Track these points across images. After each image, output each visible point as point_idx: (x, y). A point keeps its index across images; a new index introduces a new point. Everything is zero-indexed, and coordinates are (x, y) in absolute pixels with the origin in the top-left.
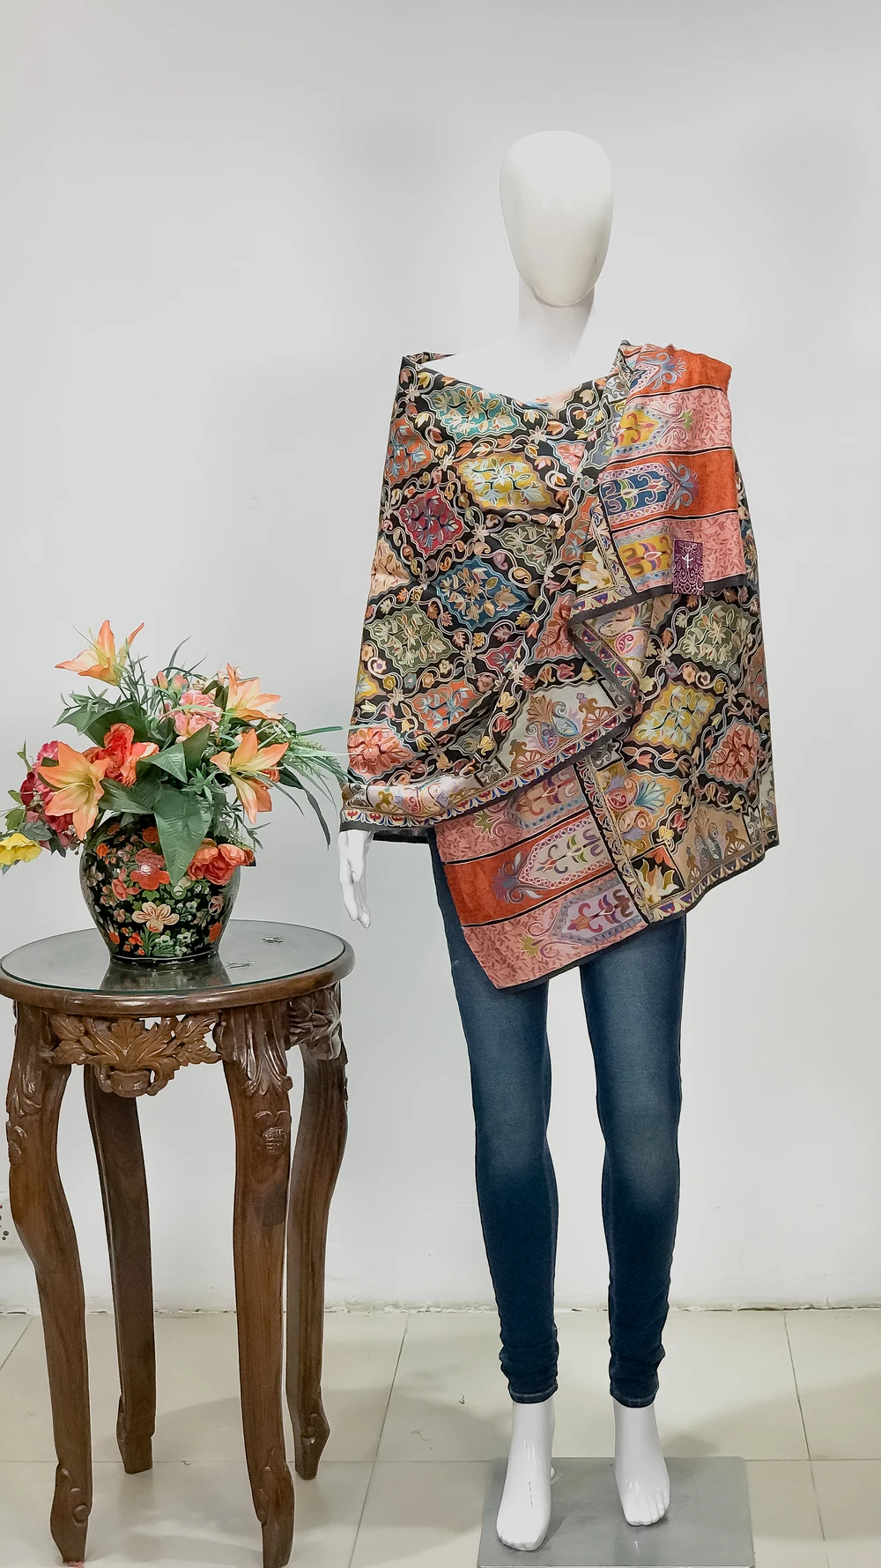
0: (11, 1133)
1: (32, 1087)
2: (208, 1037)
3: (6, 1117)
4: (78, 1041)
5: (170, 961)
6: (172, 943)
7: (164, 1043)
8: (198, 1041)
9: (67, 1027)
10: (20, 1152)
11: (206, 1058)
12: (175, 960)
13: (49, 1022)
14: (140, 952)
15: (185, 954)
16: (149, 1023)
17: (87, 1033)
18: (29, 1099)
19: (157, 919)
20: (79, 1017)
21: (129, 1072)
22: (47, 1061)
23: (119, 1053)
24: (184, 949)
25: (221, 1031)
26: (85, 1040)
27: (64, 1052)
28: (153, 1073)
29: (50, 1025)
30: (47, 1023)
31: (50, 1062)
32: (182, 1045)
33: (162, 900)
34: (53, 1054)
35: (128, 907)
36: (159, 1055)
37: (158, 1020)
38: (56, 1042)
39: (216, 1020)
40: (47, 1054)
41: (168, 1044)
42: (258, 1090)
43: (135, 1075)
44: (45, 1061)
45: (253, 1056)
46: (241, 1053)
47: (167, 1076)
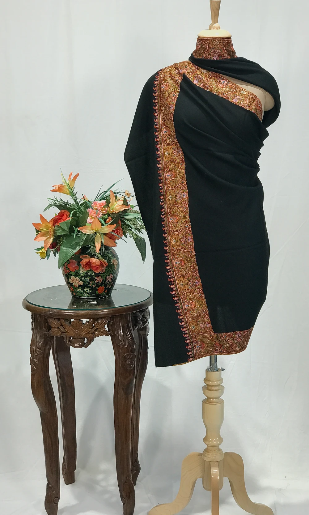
0: (32, 362)
1: (40, 345)
2: (106, 327)
3: (30, 356)
4: (58, 328)
5: (83, 298)
6: (82, 292)
7: (90, 329)
8: (103, 328)
9: (54, 323)
10: (36, 369)
11: (106, 334)
12: (85, 298)
13: (47, 321)
15: (88, 297)
16: (84, 321)
17: (62, 325)
18: (38, 349)
19: (76, 282)
20: (59, 319)
21: (78, 339)
22: (46, 336)
23: (74, 332)
24: (88, 295)
25: (111, 324)
26: (61, 328)
27: (53, 332)
28: (86, 339)
29: (47, 322)
30: (46, 321)
31: (47, 335)
32: (97, 329)
34: (49, 333)
35: (68, 277)
36: (88, 333)
37: (88, 320)
38: (49, 328)
39: (109, 320)
40: (45, 333)
41: (92, 329)
42: (124, 346)
43: (79, 340)
44: (45, 334)
45: (122, 333)
46: (118, 333)
47: (90, 341)
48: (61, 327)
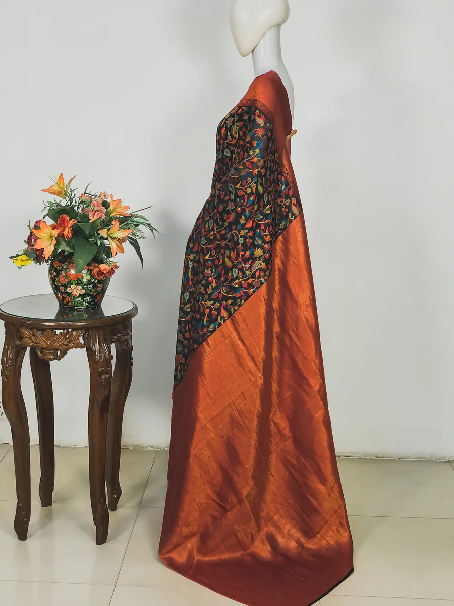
0: (2, 373)
1: (11, 356)
2: (81, 338)
3: (1, 367)
4: (30, 338)
5: (81, 308)
6: (82, 301)
7: (63, 340)
8: (77, 339)
9: (26, 332)
10: (6, 381)
11: (80, 346)
12: (83, 308)
14: (70, 304)
15: (87, 306)
16: (58, 332)
17: (34, 335)
18: (10, 360)
19: (76, 292)
20: (31, 329)
21: (50, 351)
24: (87, 304)
25: (86, 336)
27: (24, 342)
28: (59, 352)
29: (19, 331)
30: (17, 330)
31: (20, 346)
32: (71, 341)
33: (78, 284)
34: (20, 343)
35: (65, 287)
36: (62, 345)
37: (62, 331)
38: (21, 338)
39: (84, 331)
40: (18, 343)
41: (65, 340)
42: (100, 360)
43: (52, 352)
44: (17, 346)
45: (98, 347)
46: (93, 345)
47: (64, 353)
48: (34, 337)
